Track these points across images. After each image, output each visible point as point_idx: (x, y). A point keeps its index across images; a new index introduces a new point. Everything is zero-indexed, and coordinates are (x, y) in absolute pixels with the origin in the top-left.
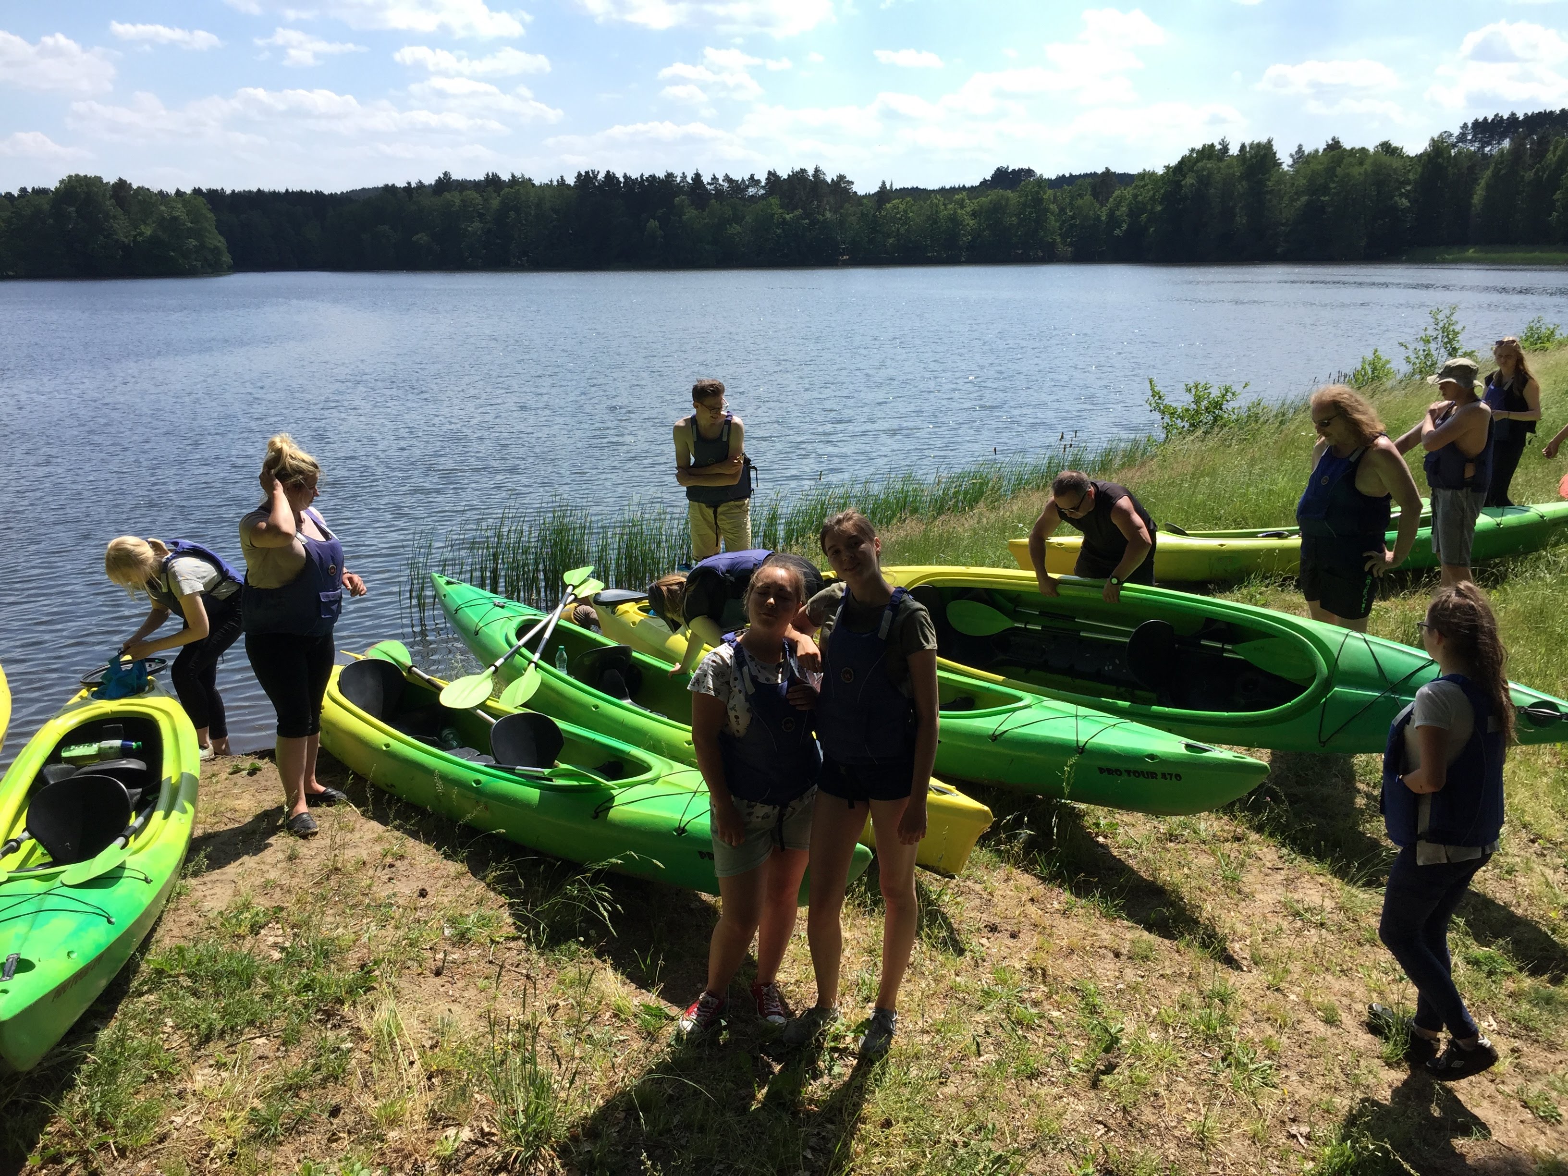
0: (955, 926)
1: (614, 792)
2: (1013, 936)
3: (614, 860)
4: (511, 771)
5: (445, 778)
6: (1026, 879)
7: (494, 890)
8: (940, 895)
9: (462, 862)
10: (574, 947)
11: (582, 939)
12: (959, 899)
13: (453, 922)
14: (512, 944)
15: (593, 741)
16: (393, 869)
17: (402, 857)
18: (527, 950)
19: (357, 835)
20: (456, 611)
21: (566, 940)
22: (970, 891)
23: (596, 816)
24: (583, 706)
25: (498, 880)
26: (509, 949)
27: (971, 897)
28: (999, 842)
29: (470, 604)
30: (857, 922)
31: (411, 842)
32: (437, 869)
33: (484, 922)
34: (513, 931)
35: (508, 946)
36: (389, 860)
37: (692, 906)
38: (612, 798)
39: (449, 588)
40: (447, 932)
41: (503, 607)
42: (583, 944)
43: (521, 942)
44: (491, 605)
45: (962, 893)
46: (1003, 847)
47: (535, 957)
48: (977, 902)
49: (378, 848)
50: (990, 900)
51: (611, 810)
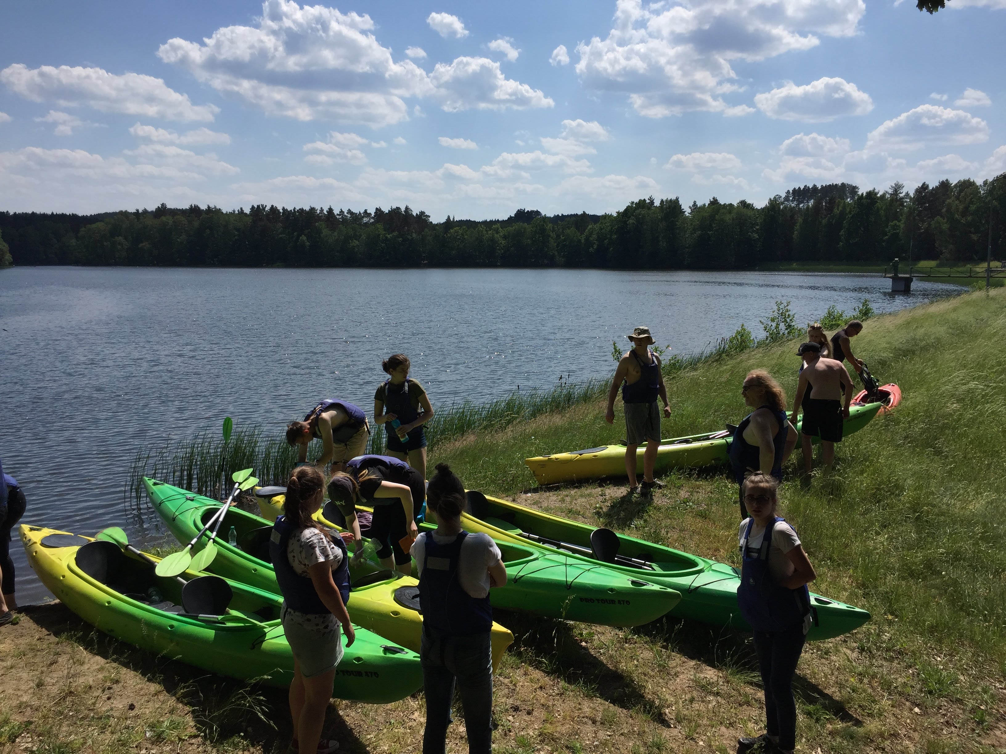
1: (266, 630)
2: (529, 713)
3: (266, 677)
4: (196, 618)
5: (149, 624)
6: (537, 674)
7: (182, 702)
9: (159, 683)
10: (237, 740)
14: (193, 741)
15: (253, 594)
16: (112, 691)
17: (117, 682)
19: (86, 666)
20: (160, 504)
21: (232, 736)
22: (502, 684)
23: (253, 647)
24: (247, 569)
25: (185, 695)
26: (192, 744)
27: (503, 687)
29: (170, 499)
31: (124, 670)
32: (142, 689)
33: (174, 726)
34: (194, 731)
36: (108, 684)
38: (265, 634)
40: (148, 734)
41: (192, 500)
43: (200, 739)
44: (184, 500)
47: (209, 748)
48: (506, 691)
49: (100, 676)
50: (514, 690)
51: (264, 643)
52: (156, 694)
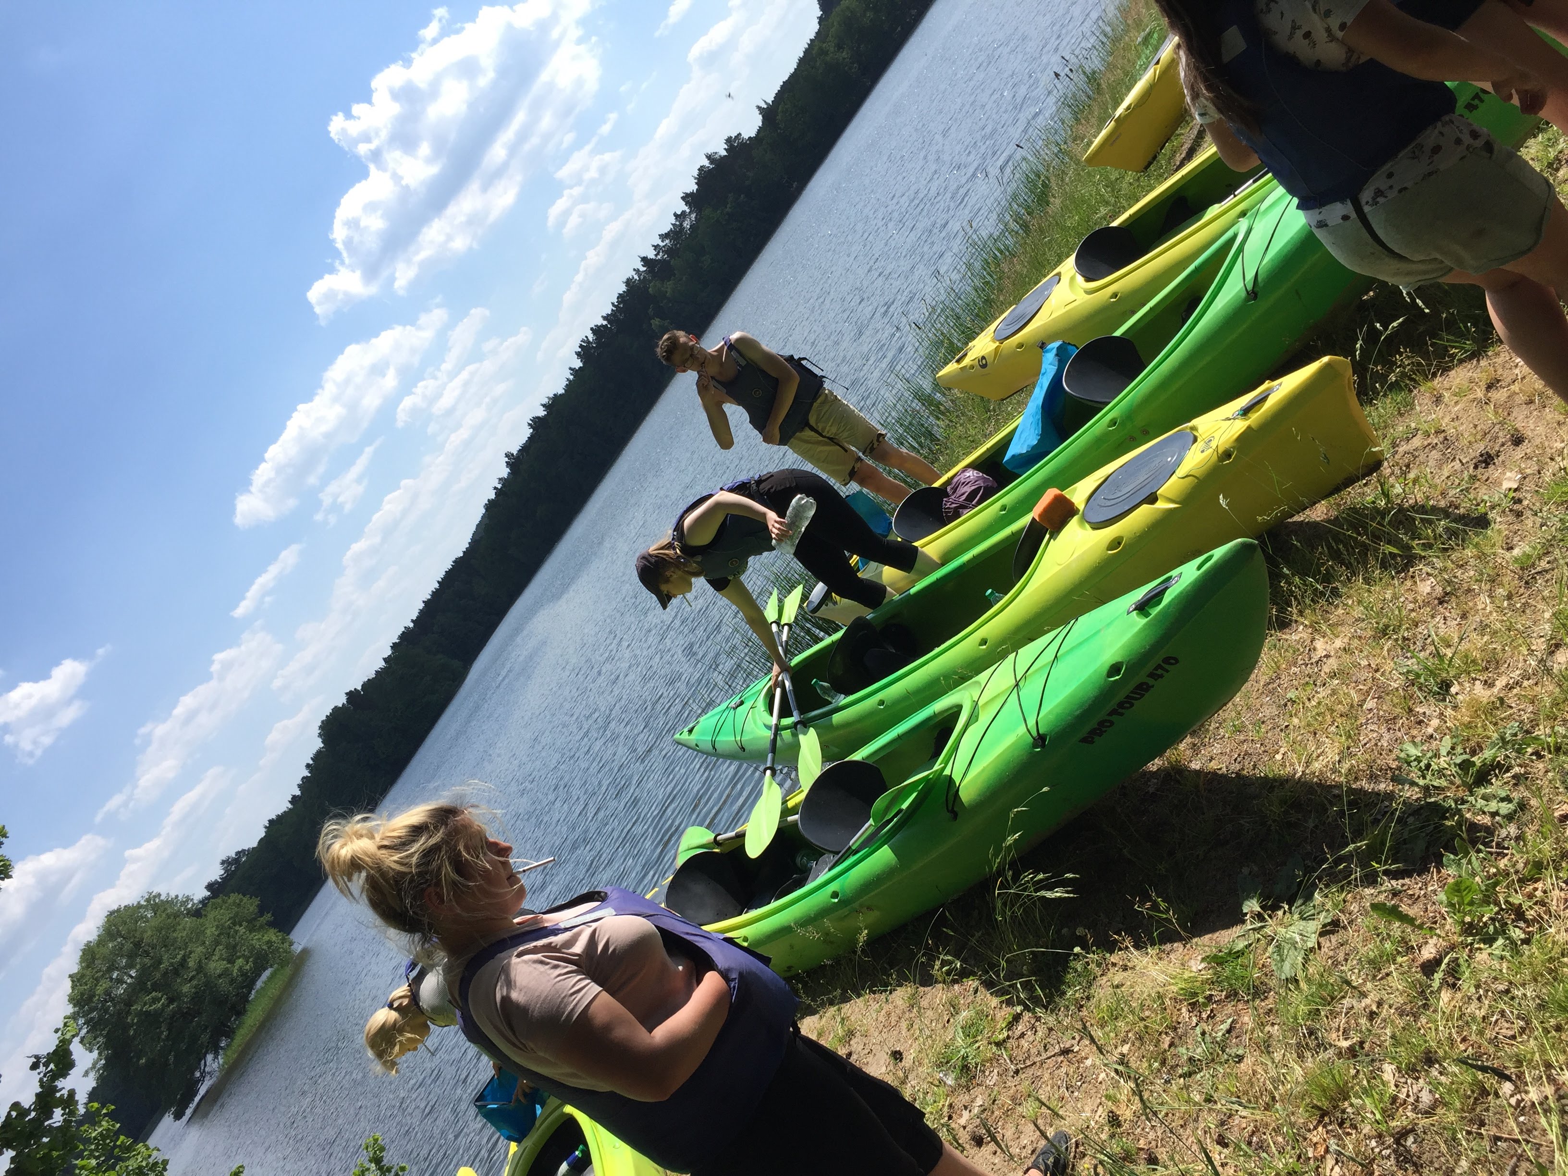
2: (1518, 441)
4: (853, 850)
7: (954, 981)
11: (1078, 949)
13: (943, 1063)
14: (1020, 1028)
17: (851, 1034)
18: (1038, 1019)
20: (714, 747)
23: (955, 815)
24: (871, 714)
26: (1023, 1035)
29: (717, 731)
31: (846, 1008)
32: (889, 1015)
33: (970, 1031)
34: (1007, 1012)
35: (1018, 1033)
38: (950, 779)
39: (693, 736)
40: (950, 1081)
41: (742, 703)
42: (1084, 953)
43: (1027, 1015)
44: (732, 714)
51: (960, 793)
52: (912, 1004)
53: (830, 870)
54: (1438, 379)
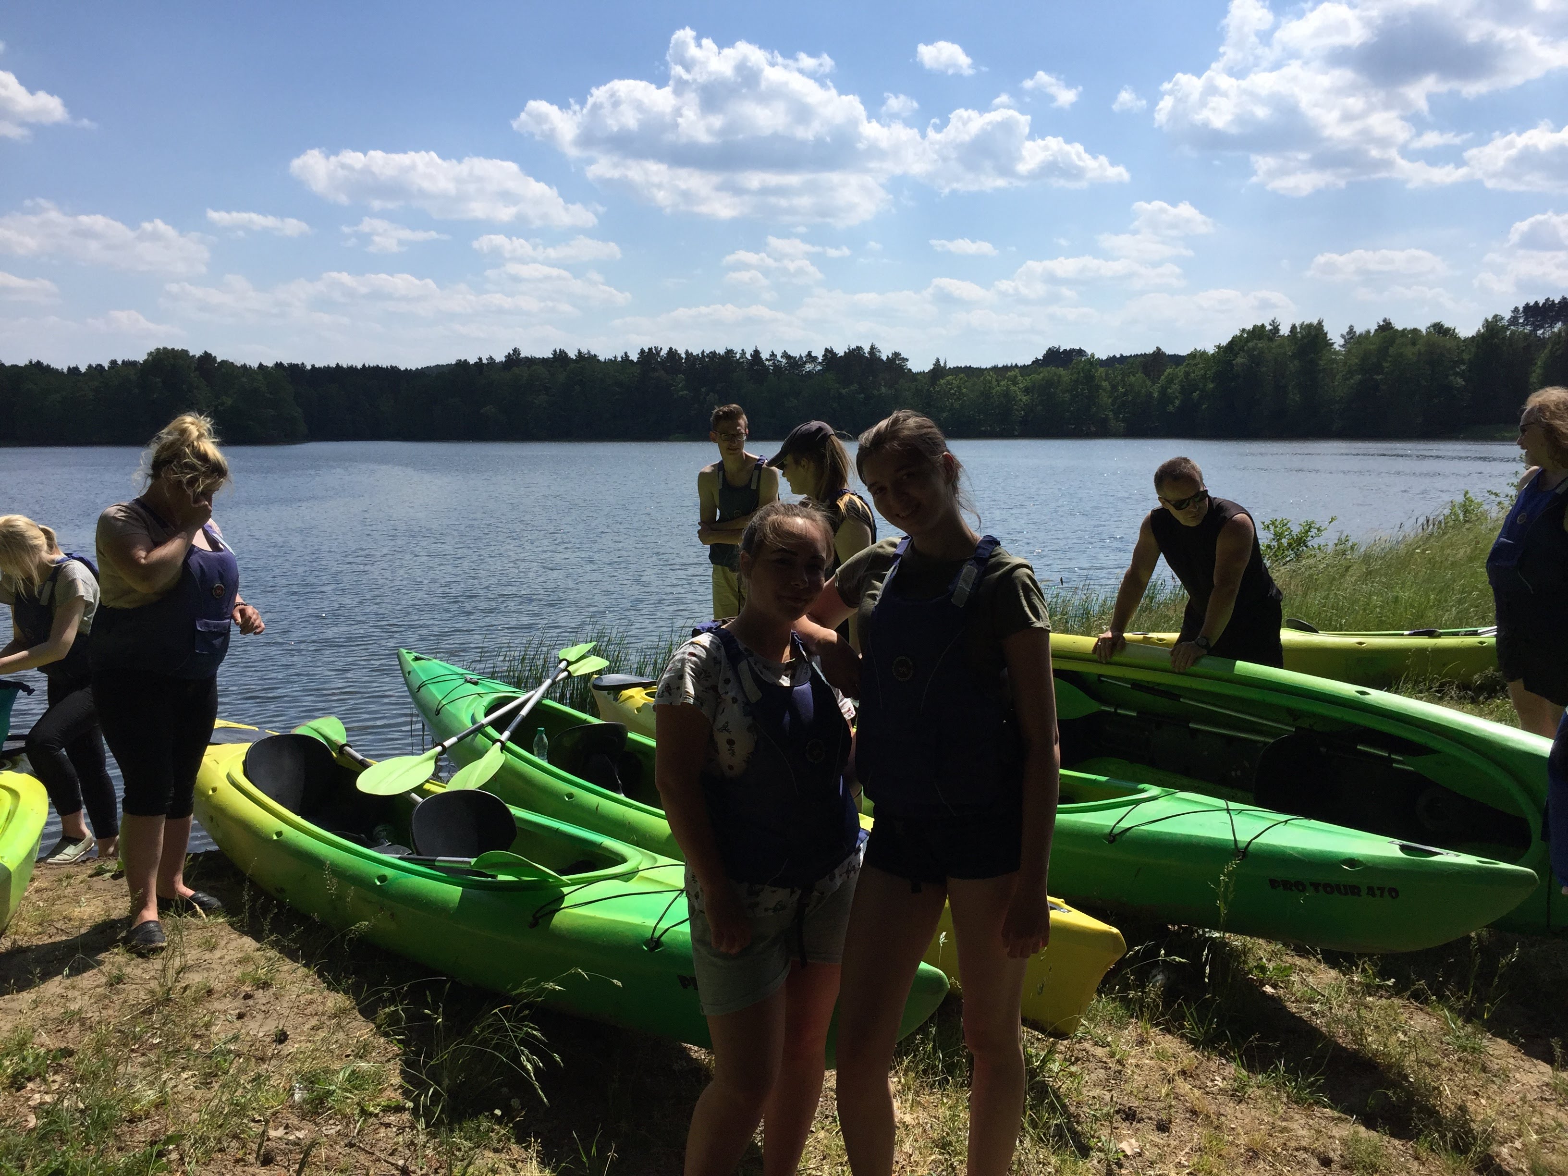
0: (1072, 1109)
2: (1163, 1127)
3: (551, 985)
4: (431, 865)
5: (341, 874)
6: (1170, 1043)
7: (386, 1035)
8: (1044, 1062)
9: (346, 992)
10: (485, 1125)
11: (498, 1112)
12: (1073, 1069)
13: (310, 1080)
14: (392, 1118)
15: (557, 831)
16: (250, 1002)
17: (266, 985)
18: (413, 1127)
19: (218, 954)
20: (420, 688)
21: (475, 1115)
22: (1089, 1057)
23: (534, 924)
24: (555, 794)
25: (393, 1018)
26: (388, 1125)
27: (1092, 1066)
28: (1126, 987)
29: (436, 680)
30: (922, 1099)
31: (288, 965)
32: (311, 1002)
33: (356, 1080)
34: (397, 1097)
35: (386, 1120)
36: (247, 988)
37: (676, 1067)
39: (415, 665)
40: (297, 1096)
41: (476, 683)
42: (499, 1120)
43: (406, 1116)
44: (462, 681)
45: (1077, 1059)
46: (1131, 994)
47: (422, 1138)
48: (1102, 1073)
49: (237, 973)
50: (1120, 1072)
51: (557, 914)
52: (335, 1016)
53: (399, 858)
54: (1157, 1030)
